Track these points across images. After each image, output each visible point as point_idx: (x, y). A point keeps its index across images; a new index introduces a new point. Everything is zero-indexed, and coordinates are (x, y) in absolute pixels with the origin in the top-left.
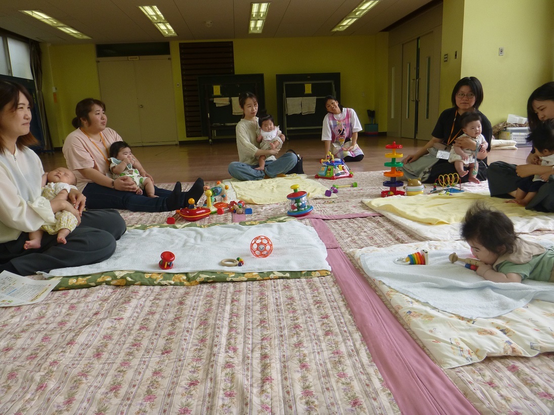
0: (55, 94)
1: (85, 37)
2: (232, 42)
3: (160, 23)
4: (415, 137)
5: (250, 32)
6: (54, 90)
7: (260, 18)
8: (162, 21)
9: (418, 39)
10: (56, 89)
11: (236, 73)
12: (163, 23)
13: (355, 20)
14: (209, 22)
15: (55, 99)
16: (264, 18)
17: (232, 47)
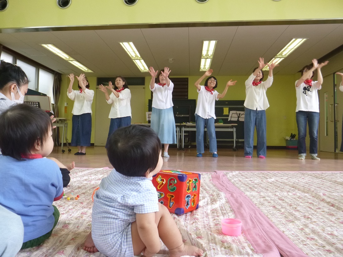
0: (66, 108)
1: (90, 71)
2: (188, 78)
3: (137, 59)
4: (335, 151)
5: (201, 70)
6: (66, 105)
7: (208, 57)
8: (138, 58)
9: (334, 74)
10: (67, 104)
11: (189, 98)
12: (139, 60)
13: (282, 59)
14: (171, 59)
15: (66, 111)
16: (212, 57)
17: (188, 81)
